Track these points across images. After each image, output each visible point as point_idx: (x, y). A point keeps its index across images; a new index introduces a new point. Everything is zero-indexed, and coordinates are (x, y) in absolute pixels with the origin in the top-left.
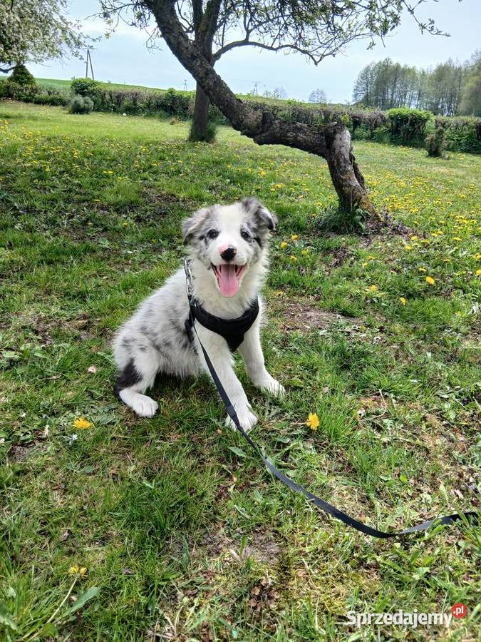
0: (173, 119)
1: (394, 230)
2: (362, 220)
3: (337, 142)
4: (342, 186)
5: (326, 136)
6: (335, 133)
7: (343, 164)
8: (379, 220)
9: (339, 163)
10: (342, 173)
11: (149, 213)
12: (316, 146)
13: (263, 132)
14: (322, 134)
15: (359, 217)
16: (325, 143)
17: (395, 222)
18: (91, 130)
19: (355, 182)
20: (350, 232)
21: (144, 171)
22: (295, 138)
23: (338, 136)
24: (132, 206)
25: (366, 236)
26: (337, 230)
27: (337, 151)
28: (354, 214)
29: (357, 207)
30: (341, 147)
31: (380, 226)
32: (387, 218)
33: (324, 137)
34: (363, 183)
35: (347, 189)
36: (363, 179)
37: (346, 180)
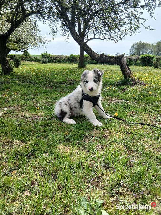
0: (72, 63)
1: (141, 84)
2: (131, 81)
3: (122, 60)
4: (124, 72)
5: (119, 59)
6: (121, 58)
7: (124, 66)
8: (136, 81)
9: (123, 66)
10: (124, 69)
11: (69, 84)
12: (116, 62)
13: (101, 59)
14: (117, 59)
15: (129, 80)
16: (118, 61)
17: (141, 82)
18: (49, 67)
19: (128, 71)
20: (127, 85)
21: (66, 75)
22: (110, 60)
23: (122, 59)
24: (64, 82)
25: (132, 85)
26: (123, 85)
27: (122, 63)
28: (128, 79)
29: (129, 78)
30: (123, 62)
31: (136, 83)
32: (138, 81)
33: (118, 59)
34: (131, 71)
35: (126, 73)
36: (130, 70)
37: (125, 70)
